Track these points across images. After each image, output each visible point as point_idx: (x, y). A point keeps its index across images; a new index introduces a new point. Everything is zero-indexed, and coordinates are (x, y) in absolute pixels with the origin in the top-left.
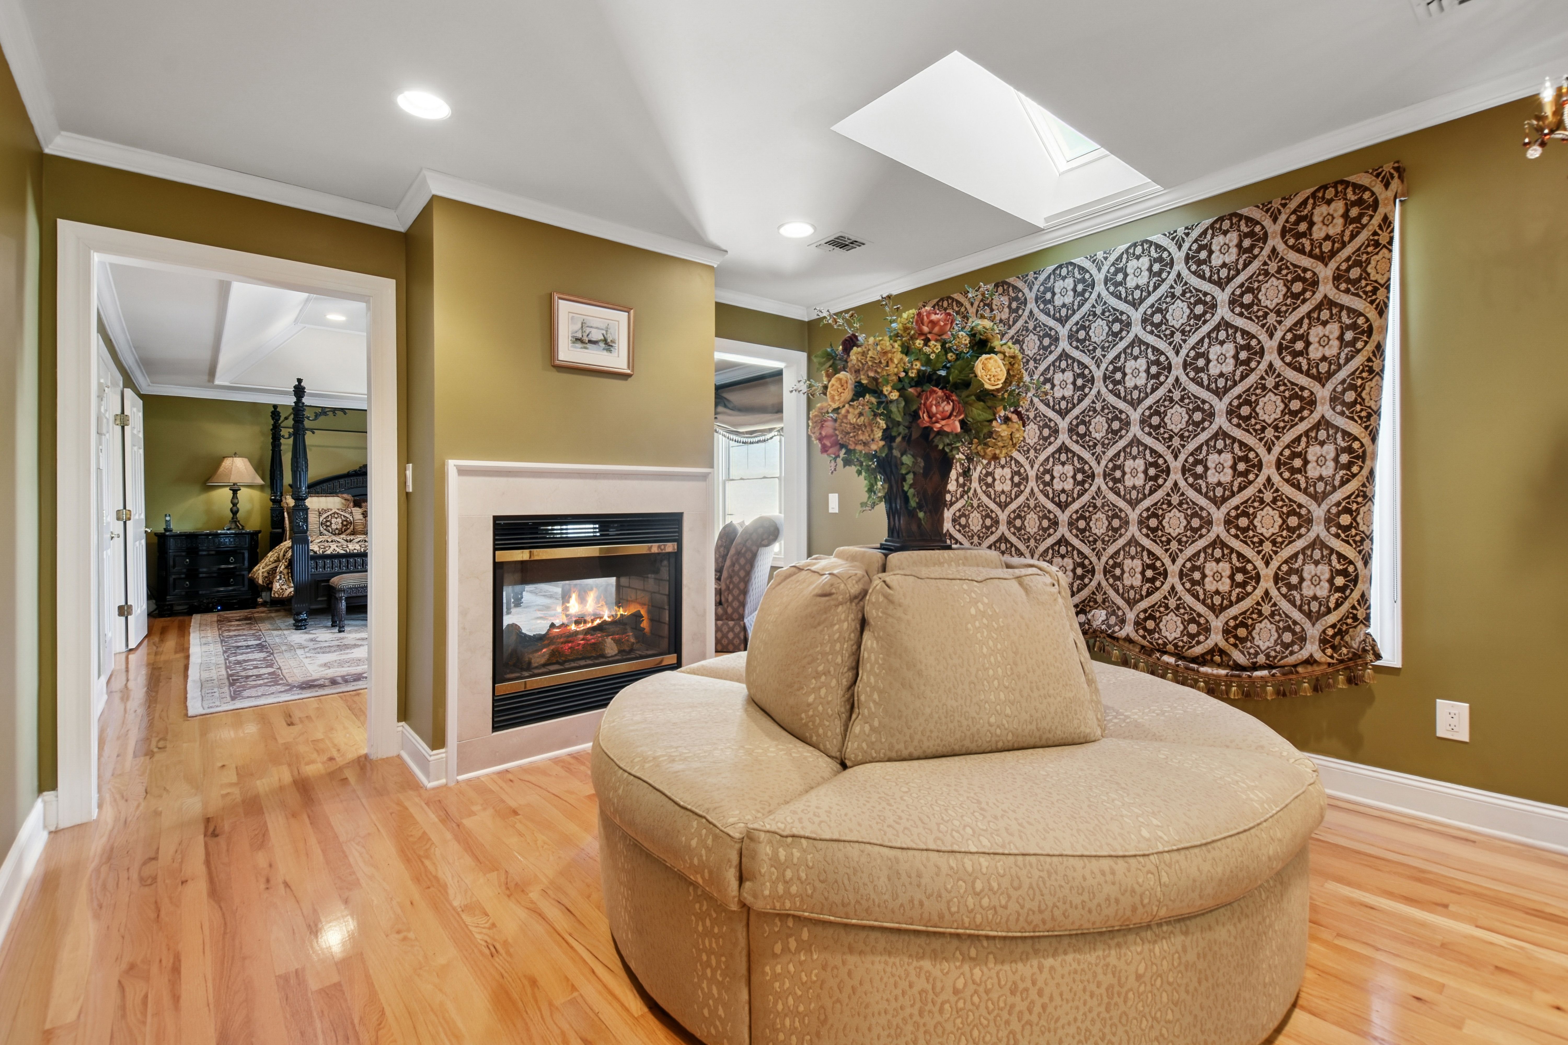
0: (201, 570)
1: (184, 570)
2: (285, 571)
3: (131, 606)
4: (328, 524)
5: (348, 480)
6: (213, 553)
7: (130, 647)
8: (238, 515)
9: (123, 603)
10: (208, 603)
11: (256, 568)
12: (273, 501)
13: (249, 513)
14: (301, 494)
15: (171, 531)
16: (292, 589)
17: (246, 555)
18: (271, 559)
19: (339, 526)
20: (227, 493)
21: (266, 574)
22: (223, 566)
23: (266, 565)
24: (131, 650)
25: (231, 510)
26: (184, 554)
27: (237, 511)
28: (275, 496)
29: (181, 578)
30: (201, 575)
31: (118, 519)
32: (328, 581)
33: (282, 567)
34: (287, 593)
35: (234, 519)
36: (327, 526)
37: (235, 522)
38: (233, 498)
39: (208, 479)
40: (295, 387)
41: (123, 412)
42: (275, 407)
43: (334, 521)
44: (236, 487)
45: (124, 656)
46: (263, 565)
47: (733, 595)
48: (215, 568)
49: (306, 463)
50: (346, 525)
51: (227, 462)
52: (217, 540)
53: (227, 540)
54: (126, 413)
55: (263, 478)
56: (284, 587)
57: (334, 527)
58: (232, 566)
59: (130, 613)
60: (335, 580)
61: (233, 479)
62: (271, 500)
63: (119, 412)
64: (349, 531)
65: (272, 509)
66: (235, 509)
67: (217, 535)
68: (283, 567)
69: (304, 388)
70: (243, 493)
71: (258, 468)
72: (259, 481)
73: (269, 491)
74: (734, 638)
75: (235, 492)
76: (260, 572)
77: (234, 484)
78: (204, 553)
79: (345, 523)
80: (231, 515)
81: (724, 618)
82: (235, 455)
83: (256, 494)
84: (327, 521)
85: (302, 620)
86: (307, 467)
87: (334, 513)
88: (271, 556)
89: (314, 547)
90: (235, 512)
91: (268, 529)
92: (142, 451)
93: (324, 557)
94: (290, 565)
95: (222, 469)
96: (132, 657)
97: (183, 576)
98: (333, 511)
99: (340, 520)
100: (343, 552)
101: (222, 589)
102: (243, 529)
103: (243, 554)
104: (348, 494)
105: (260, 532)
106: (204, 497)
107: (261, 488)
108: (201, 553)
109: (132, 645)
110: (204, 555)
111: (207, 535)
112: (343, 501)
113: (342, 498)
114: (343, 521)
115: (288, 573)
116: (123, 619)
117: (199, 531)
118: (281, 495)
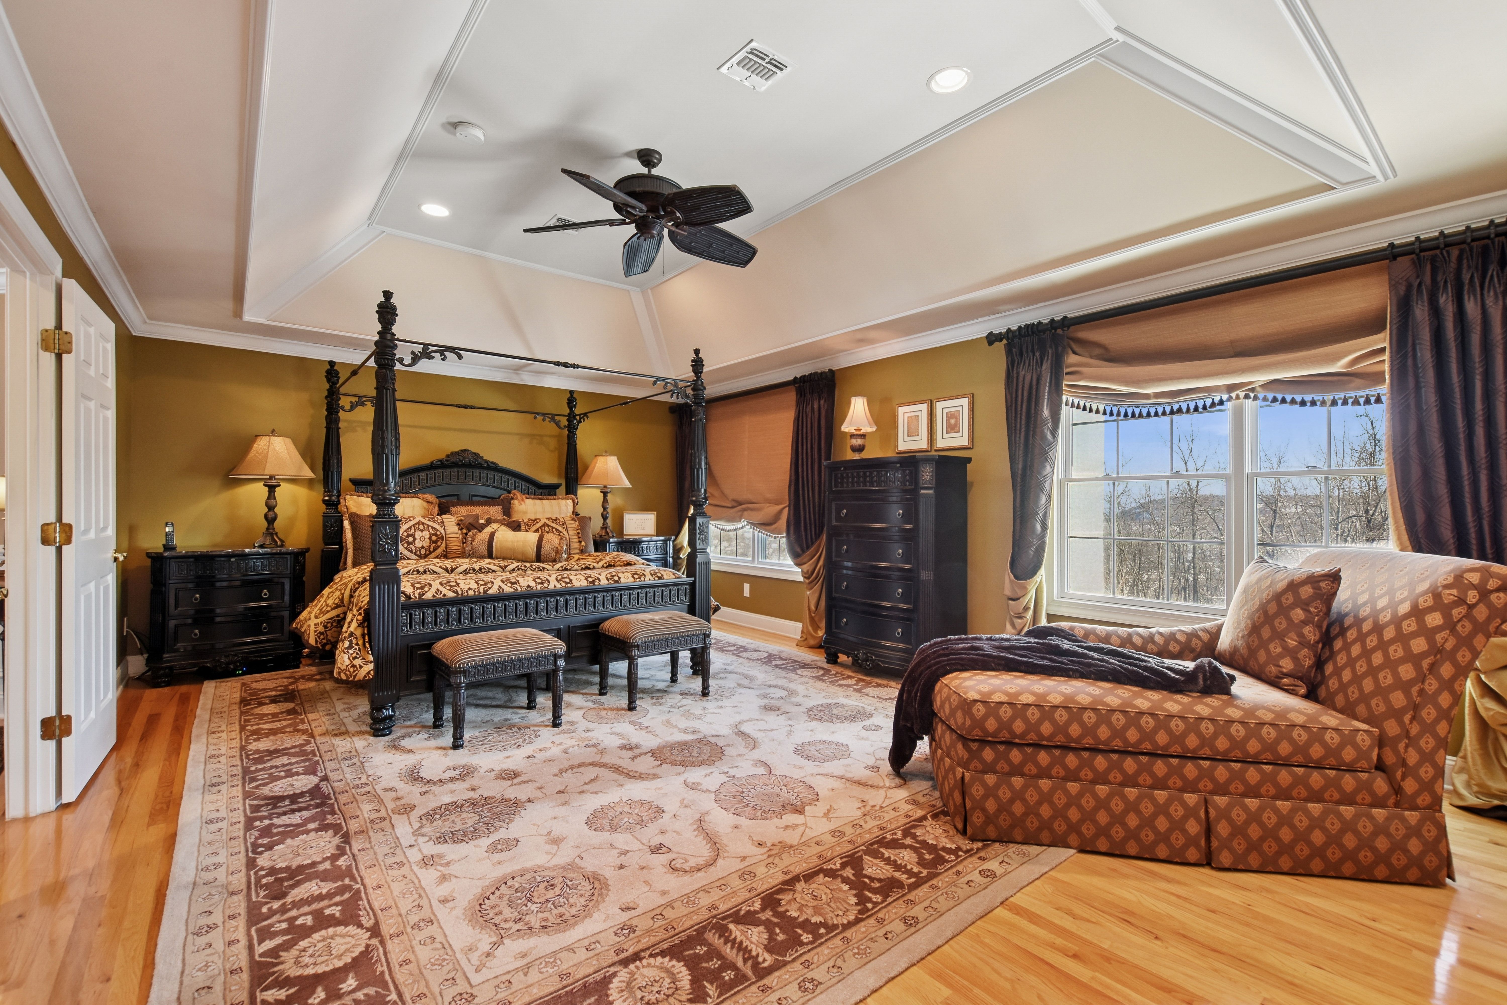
0: (218, 611)
1: (192, 612)
2: (359, 632)
3: (69, 717)
4: (411, 539)
5: (431, 474)
6: (238, 583)
7: (65, 800)
8: (276, 524)
9: (52, 712)
10: (228, 664)
11: (304, 614)
12: (327, 503)
13: (292, 520)
14: (387, 495)
15: (174, 549)
16: (371, 666)
17: (287, 587)
18: (330, 602)
19: (426, 543)
20: (260, 491)
21: (321, 629)
22: (252, 605)
23: (322, 612)
24: (68, 805)
25: (266, 516)
26: (190, 586)
27: (275, 518)
28: (330, 496)
29: (186, 625)
30: (218, 619)
31: (45, 541)
32: (429, 646)
33: (352, 625)
34: (362, 674)
35: (270, 531)
36: (409, 543)
37: (272, 534)
38: (269, 498)
39: (231, 470)
40: (379, 306)
41: (59, 326)
42: (332, 363)
43: (418, 534)
44: (273, 482)
45: (53, 818)
46: (316, 610)
47: (1420, 751)
48: (241, 607)
49: (397, 440)
50: (436, 542)
51: (261, 444)
52: (243, 564)
53: (259, 564)
54: (65, 329)
55: (312, 468)
56: (357, 662)
57: (419, 544)
58: (265, 604)
59: (68, 732)
60: (442, 647)
61: (270, 469)
62: (324, 501)
63: (51, 324)
64: (439, 551)
65: (325, 517)
66: (271, 515)
67: (243, 556)
68: (354, 624)
69: (394, 308)
70: (284, 492)
71: (306, 453)
72: (308, 473)
73: (321, 489)
74: (1423, 853)
75: (272, 488)
76: (312, 623)
77: (271, 477)
78: (225, 584)
79: (434, 538)
80: (266, 524)
81: (1391, 801)
82: (273, 432)
83: (301, 492)
84: (408, 536)
85: (386, 718)
86: (398, 447)
87: (418, 523)
88: (329, 596)
89: (406, 587)
90: (271, 520)
91: (318, 545)
92: (111, 414)
93: (423, 604)
94: (367, 620)
95: (252, 453)
96: (68, 818)
97: (190, 621)
98: (417, 520)
99: (426, 534)
100: (451, 594)
101: (249, 640)
102: (282, 546)
103: (283, 584)
104: (431, 493)
105: (307, 550)
106: (226, 496)
107: (310, 483)
108: (218, 584)
109: (69, 796)
110: (222, 588)
111: (229, 556)
112: (425, 504)
113: (424, 499)
114: (431, 535)
115: (363, 635)
116: (52, 744)
117: (217, 550)
118: (339, 496)
